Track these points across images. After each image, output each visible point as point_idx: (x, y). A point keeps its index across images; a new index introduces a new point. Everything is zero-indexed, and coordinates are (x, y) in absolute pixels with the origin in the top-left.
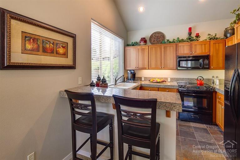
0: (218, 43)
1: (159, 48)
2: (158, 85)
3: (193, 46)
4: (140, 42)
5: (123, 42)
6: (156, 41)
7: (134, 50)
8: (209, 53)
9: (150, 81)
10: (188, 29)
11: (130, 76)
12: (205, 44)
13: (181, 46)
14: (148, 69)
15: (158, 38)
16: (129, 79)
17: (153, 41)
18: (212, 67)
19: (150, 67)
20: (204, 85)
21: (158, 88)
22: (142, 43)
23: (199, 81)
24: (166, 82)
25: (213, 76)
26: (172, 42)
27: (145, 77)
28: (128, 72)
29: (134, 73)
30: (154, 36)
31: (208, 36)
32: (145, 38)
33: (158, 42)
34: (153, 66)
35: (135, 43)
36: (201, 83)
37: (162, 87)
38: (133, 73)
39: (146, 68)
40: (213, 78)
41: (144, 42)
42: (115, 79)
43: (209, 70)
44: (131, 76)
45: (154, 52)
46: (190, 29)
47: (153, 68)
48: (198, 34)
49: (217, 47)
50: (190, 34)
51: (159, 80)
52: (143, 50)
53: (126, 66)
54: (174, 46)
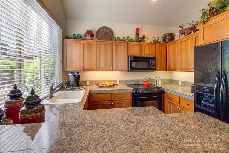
0: (161, 46)
1: (109, 45)
2: (111, 90)
3: (143, 47)
4: (85, 36)
5: (61, 31)
6: (104, 38)
7: (78, 44)
8: (155, 55)
9: (98, 85)
10: (135, 29)
11: (72, 79)
12: (152, 46)
13: (131, 45)
14: (97, 71)
15: (106, 34)
16: (71, 85)
17: (101, 36)
18: (157, 68)
19: (98, 68)
20: (151, 85)
21: (111, 93)
22: (88, 37)
23: (147, 82)
24: (117, 85)
25: (156, 77)
26: (123, 41)
27: (91, 80)
28: (70, 74)
29: (78, 75)
30: (102, 30)
31: (153, 39)
32: (92, 31)
33: (106, 39)
34: (102, 66)
35: (78, 35)
36: (149, 84)
37: (115, 92)
38: (76, 76)
39: (94, 69)
40: (156, 79)
41: (90, 36)
42: (52, 88)
43: (155, 72)
44: (74, 81)
45: (103, 50)
46: (138, 29)
47: (103, 69)
48: (145, 35)
49: (161, 50)
50: (137, 34)
51: (109, 84)
52: (90, 46)
53: (65, 67)
54: (126, 44)
